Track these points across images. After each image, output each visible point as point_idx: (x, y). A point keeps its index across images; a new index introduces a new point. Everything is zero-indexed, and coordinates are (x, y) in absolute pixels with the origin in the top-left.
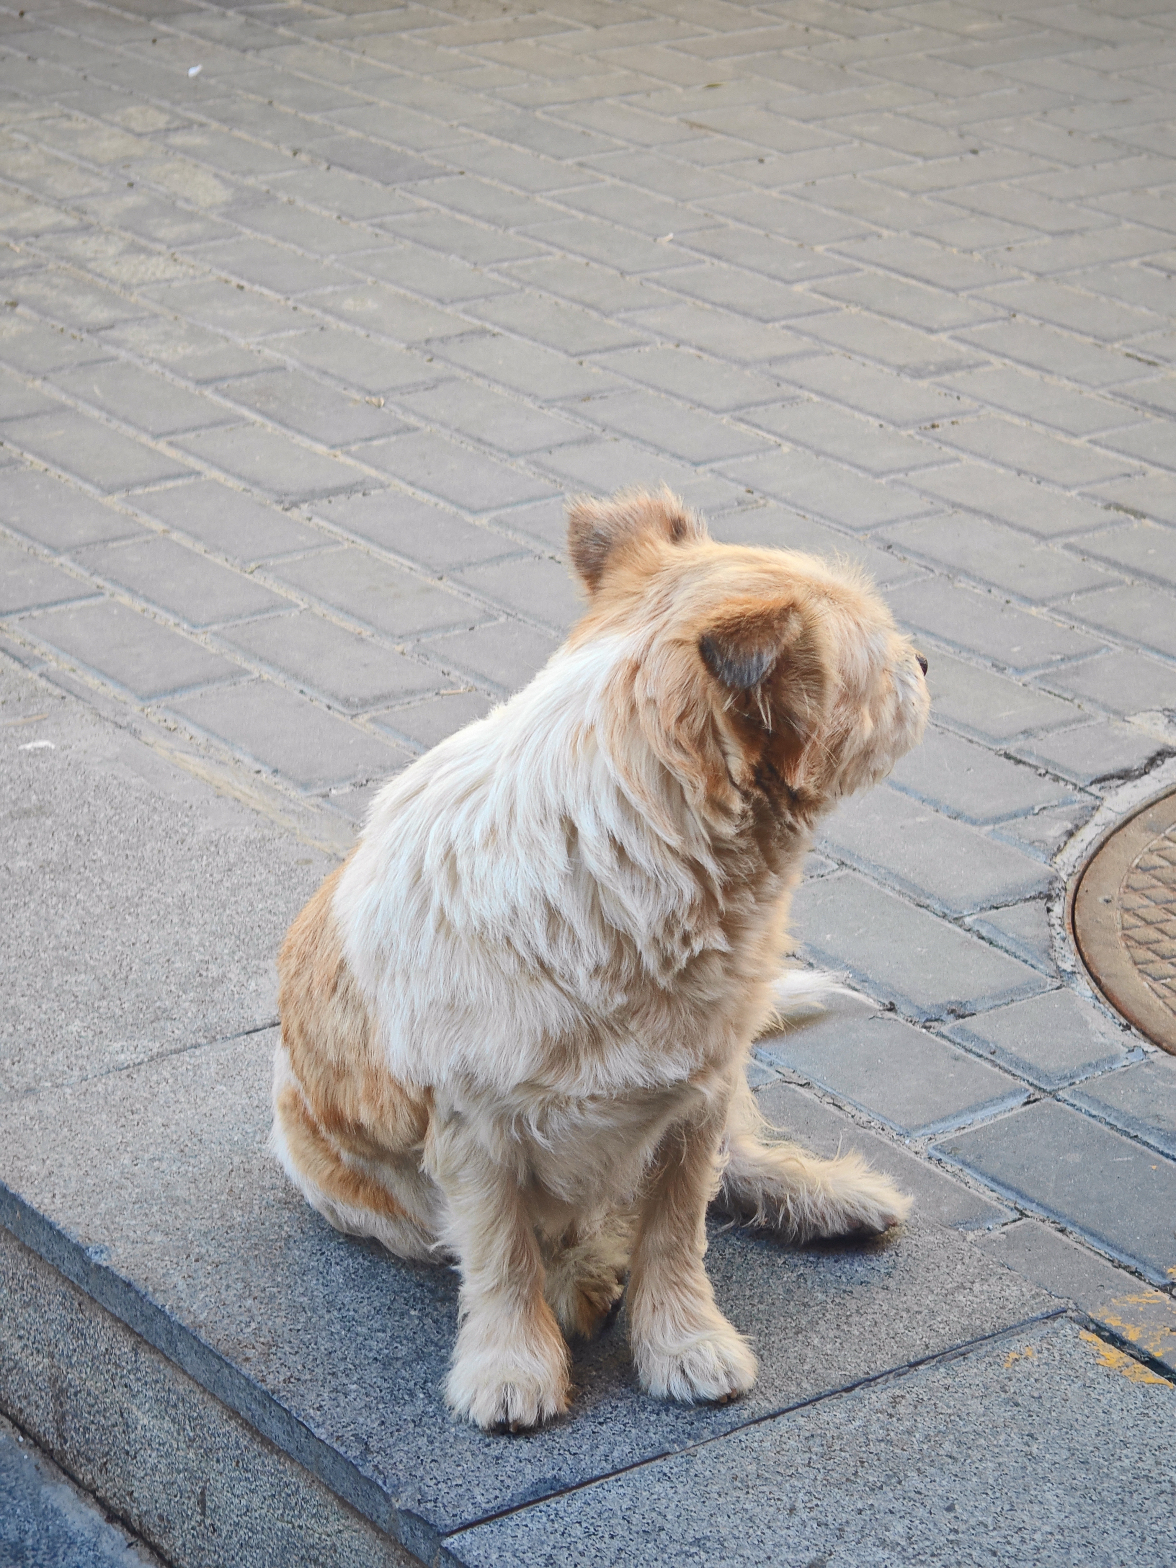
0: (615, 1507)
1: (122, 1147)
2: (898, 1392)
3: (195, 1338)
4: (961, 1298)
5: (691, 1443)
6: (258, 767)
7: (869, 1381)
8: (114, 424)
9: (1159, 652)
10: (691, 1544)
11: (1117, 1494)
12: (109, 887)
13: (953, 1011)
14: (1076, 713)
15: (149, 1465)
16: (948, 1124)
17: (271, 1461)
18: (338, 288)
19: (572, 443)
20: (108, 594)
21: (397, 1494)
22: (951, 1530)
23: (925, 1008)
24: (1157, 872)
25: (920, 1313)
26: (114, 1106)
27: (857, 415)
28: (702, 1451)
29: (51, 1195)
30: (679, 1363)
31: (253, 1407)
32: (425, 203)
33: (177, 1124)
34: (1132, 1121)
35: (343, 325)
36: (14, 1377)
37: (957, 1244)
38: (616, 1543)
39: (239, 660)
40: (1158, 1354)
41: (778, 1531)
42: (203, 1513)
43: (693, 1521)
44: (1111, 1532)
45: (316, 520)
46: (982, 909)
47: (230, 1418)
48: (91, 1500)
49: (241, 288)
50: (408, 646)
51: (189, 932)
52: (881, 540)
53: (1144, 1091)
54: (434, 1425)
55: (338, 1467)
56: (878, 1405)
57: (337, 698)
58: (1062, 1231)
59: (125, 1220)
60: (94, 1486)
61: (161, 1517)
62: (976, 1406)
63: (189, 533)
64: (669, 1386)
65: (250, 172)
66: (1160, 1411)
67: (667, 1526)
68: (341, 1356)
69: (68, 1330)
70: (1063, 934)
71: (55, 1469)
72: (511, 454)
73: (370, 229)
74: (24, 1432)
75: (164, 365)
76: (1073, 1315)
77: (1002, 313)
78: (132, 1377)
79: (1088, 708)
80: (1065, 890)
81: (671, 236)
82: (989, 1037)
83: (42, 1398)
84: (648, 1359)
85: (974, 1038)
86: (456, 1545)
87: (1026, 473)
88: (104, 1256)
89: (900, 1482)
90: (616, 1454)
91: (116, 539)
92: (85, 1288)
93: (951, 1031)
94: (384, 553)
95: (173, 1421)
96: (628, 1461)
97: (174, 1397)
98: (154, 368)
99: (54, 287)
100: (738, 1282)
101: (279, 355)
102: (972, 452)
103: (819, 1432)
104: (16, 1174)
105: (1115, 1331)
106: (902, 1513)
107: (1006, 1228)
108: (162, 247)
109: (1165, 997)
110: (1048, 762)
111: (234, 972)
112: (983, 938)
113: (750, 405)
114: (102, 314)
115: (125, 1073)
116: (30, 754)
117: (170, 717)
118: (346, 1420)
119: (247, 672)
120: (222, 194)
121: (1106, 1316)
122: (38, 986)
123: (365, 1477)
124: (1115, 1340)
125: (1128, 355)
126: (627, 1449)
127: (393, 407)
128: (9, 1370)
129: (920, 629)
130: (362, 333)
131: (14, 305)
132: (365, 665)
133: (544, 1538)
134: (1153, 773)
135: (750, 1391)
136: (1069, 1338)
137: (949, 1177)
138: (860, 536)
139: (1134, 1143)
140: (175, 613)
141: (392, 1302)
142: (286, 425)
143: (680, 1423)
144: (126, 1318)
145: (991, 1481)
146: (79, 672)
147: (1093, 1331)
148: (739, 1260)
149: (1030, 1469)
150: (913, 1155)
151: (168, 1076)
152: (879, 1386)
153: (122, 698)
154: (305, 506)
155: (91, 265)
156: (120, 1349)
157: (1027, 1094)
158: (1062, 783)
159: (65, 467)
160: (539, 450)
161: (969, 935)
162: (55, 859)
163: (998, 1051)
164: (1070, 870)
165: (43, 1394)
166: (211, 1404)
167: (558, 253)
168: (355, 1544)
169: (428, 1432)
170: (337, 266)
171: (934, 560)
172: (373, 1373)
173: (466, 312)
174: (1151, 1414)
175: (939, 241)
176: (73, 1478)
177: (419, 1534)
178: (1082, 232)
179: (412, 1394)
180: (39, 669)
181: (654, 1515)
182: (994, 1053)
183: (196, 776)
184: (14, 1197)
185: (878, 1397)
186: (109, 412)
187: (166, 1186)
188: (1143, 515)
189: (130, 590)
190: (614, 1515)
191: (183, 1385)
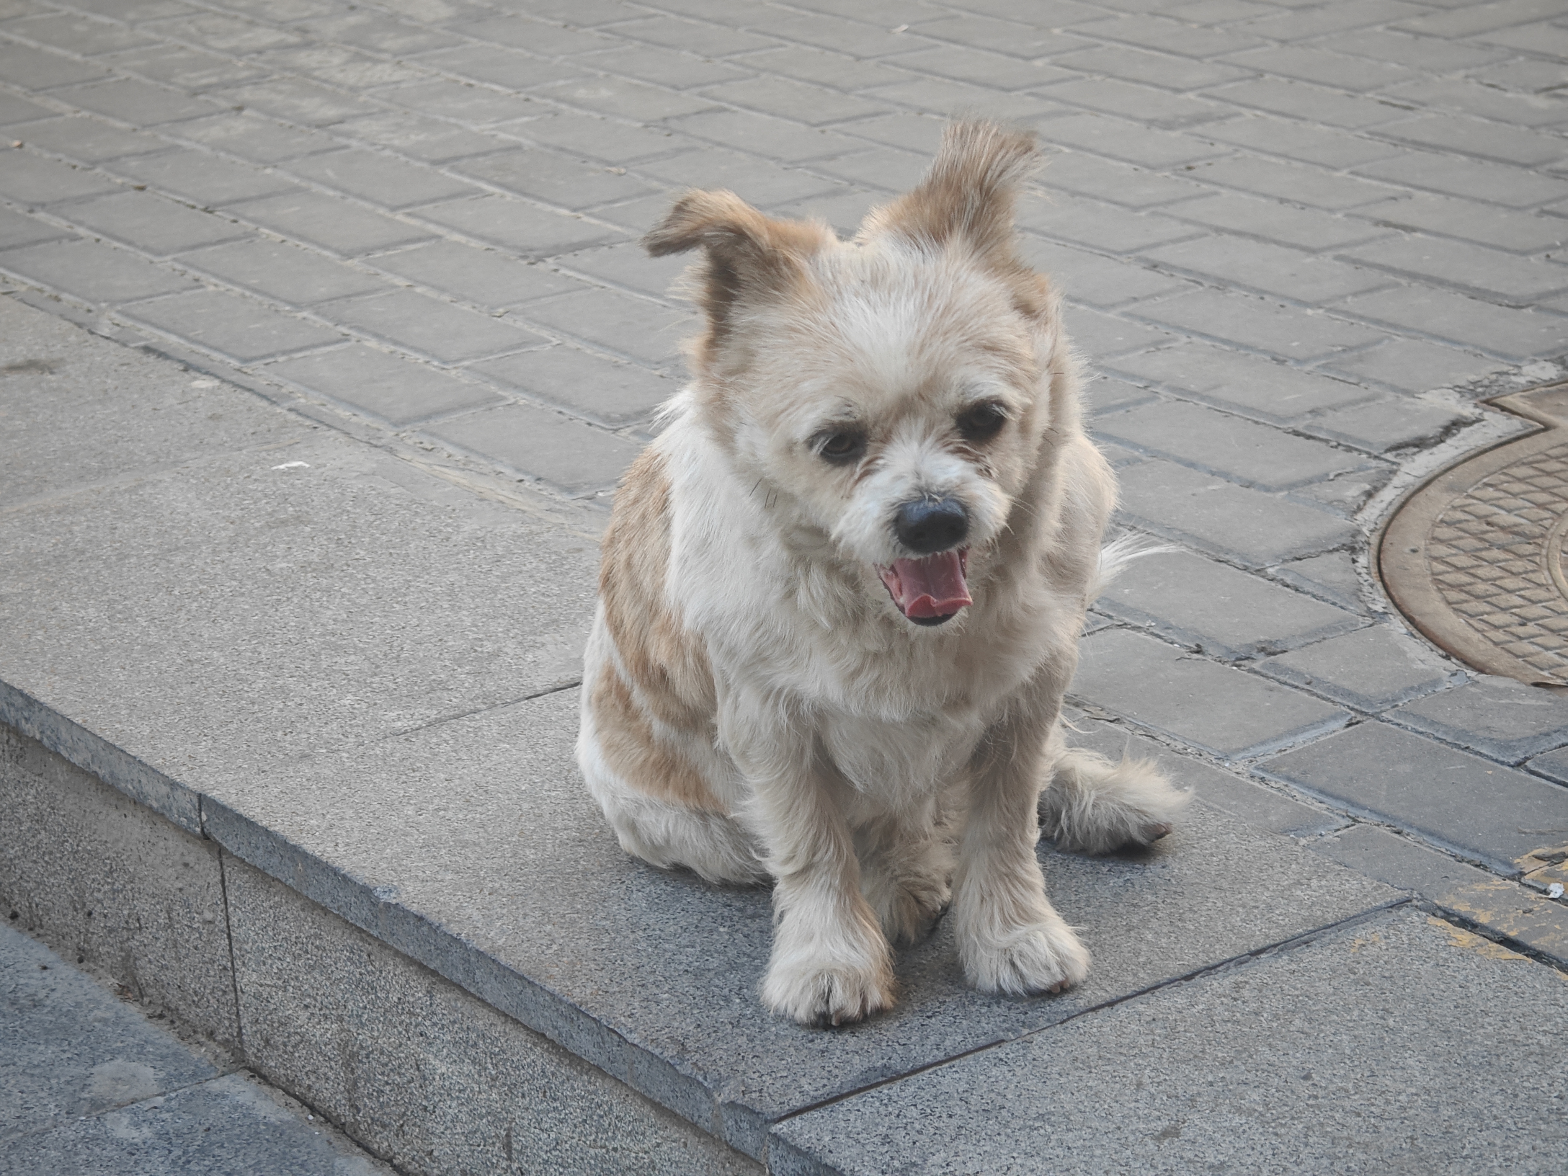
0: (951, 1090)
1: (405, 800)
2: (1241, 979)
3: (494, 961)
4: (1299, 893)
5: (1026, 1031)
6: (520, 477)
7: (1209, 970)
8: (351, 200)
9: (1443, 339)
10: (1035, 1119)
11: (1483, 1057)
12: (374, 581)
13: (1263, 650)
14: (1365, 393)
15: (449, 1117)
16: (1267, 747)
17: (579, 1084)
18: (569, 82)
19: (819, 196)
20: (354, 340)
21: (719, 1088)
22: (1310, 1097)
23: (1234, 648)
24: (1462, 526)
25: (1257, 907)
26: (394, 766)
27: (1109, 161)
28: (1038, 1038)
29: (333, 844)
30: (1008, 956)
31: (560, 1024)
32: (652, 11)
33: (461, 778)
34: (1462, 734)
35: (577, 111)
36: (302, 1051)
37: (1289, 847)
38: (955, 1122)
39: (493, 388)
40: (1512, 934)
41: (1126, 1104)
42: (509, 1158)
43: (1035, 1099)
44: (1481, 1090)
45: (563, 271)
46: (1285, 561)
47: (535, 1044)
48: (388, 1168)
49: (470, 85)
50: (666, 371)
51: (460, 615)
52: (1146, 260)
53: (1472, 707)
54: (753, 1025)
55: (654, 1071)
56: (1220, 990)
57: (597, 416)
58: (1399, 833)
59: (413, 862)
60: (391, 1154)
62: (1324, 988)
63: (433, 287)
64: (998, 980)
66: (1520, 983)
67: (1008, 1105)
68: (649, 970)
69: (357, 987)
70: (1371, 581)
71: (348, 1143)
73: (598, 34)
74: (313, 1110)
75: (397, 150)
76: (1419, 904)
77: (1249, 73)
78: (427, 1023)
79: (1375, 389)
80: (1369, 544)
81: (905, 27)
82: (1303, 669)
83: (331, 1068)
84: (975, 952)
85: (1286, 670)
86: (785, 1130)
87: (1288, 201)
88: (393, 895)
89: (1251, 1056)
90: (947, 1043)
91: (358, 295)
92: (375, 933)
93: (1263, 668)
94: (637, 295)
95: (474, 1062)
96: (962, 1049)
97: (474, 1036)
98: (387, 153)
99: (281, 92)
100: (1061, 889)
101: (513, 138)
102: (1232, 187)
103: (1161, 1016)
104: (295, 828)
105: (1464, 915)
106: (1257, 1084)
107: (1339, 833)
108: (387, 56)
109: (1484, 630)
110: (1339, 435)
111: (510, 647)
112: (1288, 586)
114: (331, 112)
115: (403, 737)
116: (283, 473)
117: (426, 439)
118: (660, 1025)
119: (504, 398)
120: (447, 11)
121: (1453, 903)
122: (307, 668)
123: (683, 1075)
124: (1465, 923)
125: (1382, 102)
126: (959, 1038)
127: (635, 175)
128: (295, 1046)
129: (1194, 332)
130: (597, 116)
131: (240, 109)
132: (624, 387)
133: (878, 1120)
134: (1449, 441)
135: (1084, 982)
136: (1417, 924)
137: (1274, 792)
138: (1123, 259)
139: (1466, 753)
140: (424, 352)
141: (699, 921)
142: (526, 194)
143: (1012, 1014)
144: (419, 957)
145: (1348, 1051)
146: (329, 406)
147: (1442, 917)
148: (1061, 870)
149: (1387, 1040)
150: (1234, 775)
151: (448, 738)
152: (1221, 974)
153: (375, 425)
154: (550, 260)
155: (317, 73)
156: (413, 995)
157: (1349, 717)
158: (1355, 454)
159: (302, 238)
161: (1273, 584)
162: (317, 560)
163: (1314, 682)
164: (1372, 526)
165: (333, 1063)
166: (514, 1033)
167: (792, 45)
168: (676, 1156)
169: (748, 1032)
170: (566, 64)
171: (1203, 275)
172: (685, 984)
173: (702, 95)
174: (1511, 985)
175: (1178, 19)
176: (367, 1150)
177: (745, 1125)
179: (727, 999)
180: (287, 405)
181: (993, 1095)
182: (1310, 684)
183: (457, 484)
184: (295, 849)
185: (1221, 983)
186: (344, 190)
187: (454, 832)
188: (1413, 229)
189: (376, 335)
190: (951, 1097)
191: (483, 1019)
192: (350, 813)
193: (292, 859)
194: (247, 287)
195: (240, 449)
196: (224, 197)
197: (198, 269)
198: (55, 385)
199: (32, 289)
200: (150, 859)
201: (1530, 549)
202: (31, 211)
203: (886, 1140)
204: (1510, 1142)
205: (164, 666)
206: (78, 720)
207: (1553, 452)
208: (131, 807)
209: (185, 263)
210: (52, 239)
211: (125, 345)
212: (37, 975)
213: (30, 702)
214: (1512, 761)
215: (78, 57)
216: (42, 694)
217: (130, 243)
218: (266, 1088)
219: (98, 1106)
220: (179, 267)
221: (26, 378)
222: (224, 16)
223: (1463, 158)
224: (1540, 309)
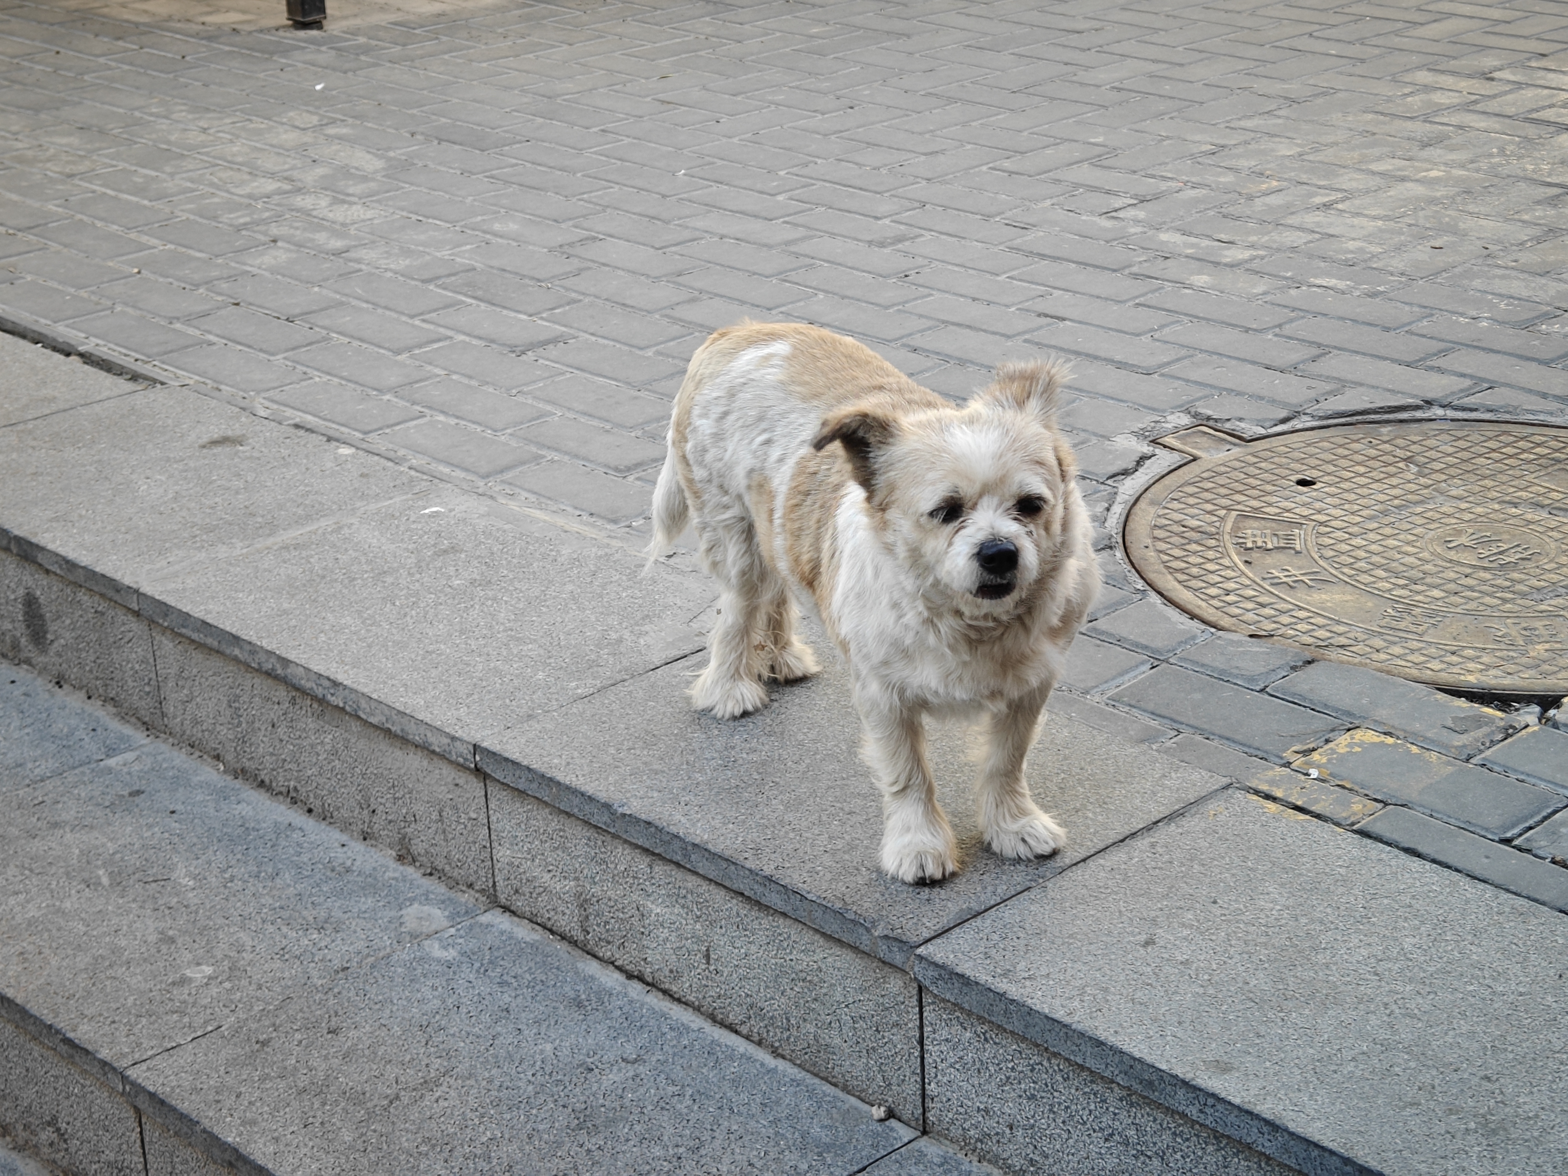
0: (1012, 921)
1: (606, 744)
2: (1153, 840)
3: (704, 849)
4: (1167, 782)
5: (1041, 881)
6: (578, 513)
7: (1133, 835)
9: (1112, 398)
10: (1068, 937)
11: (1311, 884)
12: (521, 591)
14: (1080, 439)
15: (661, 939)
16: (1109, 684)
17: (766, 922)
18: (485, 217)
19: (684, 302)
20: (428, 416)
21: (874, 927)
24: (1168, 528)
25: (1146, 793)
26: (589, 720)
27: (855, 272)
28: (1049, 885)
29: (574, 776)
30: (1019, 836)
31: (756, 887)
32: (514, 161)
33: (634, 727)
34: (1223, 672)
35: (499, 240)
36: (545, 897)
37: (1149, 752)
38: (1023, 942)
39: (534, 449)
40: (1299, 803)
41: (1117, 925)
42: (708, 963)
43: (1063, 924)
44: (1317, 905)
45: (541, 361)
47: (733, 898)
48: (611, 967)
49: (420, 221)
51: (586, 614)
52: (909, 346)
53: (1223, 654)
54: (880, 885)
55: (827, 916)
56: (1144, 848)
57: (609, 467)
58: (1208, 739)
59: (629, 786)
60: (614, 959)
61: (671, 971)
62: (1203, 843)
63: (464, 375)
65: (389, 149)
66: (1315, 835)
67: (1049, 929)
68: (803, 851)
69: (592, 861)
70: (1128, 569)
71: (580, 952)
72: (649, 312)
73: (486, 180)
74: (552, 932)
75: (395, 272)
76: (1238, 786)
77: (917, 205)
78: (647, 883)
79: (1083, 435)
80: (1118, 542)
81: (683, 172)
82: (1112, 631)
83: (568, 908)
85: (1103, 633)
86: (925, 952)
87: (977, 299)
88: (625, 808)
89: (1178, 890)
90: (999, 891)
91: (417, 382)
92: (612, 830)
93: (1088, 629)
94: (595, 378)
95: (683, 907)
96: (1008, 894)
97: (684, 892)
98: (389, 274)
99: (297, 228)
101: (467, 261)
102: (938, 290)
103: (1116, 867)
104: (546, 765)
105: (1267, 792)
106: (1187, 908)
107: (1173, 740)
108: (355, 199)
109: (1206, 600)
111: (627, 635)
113: (786, 271)
114: (337, 244)
115: (586, 700)
116: (429, 516)
117: (506, 487)
118: (824, 887)
119: (544, 457)
120: (379, 164)
121: (1258, 785)
122: (505, 654)
123: (850, 919)
124: (1268, 797)
125: (1007, 224)
126: (1005, 887)
127: (558, 288)
128: (539, 894)
130: (515, 244)
131: (274, 241)
132: (618, 447)
133: (977, 943)
134: (1141, 470)
136: (1241, 799)
137: (1124, 715)
139: (1228, 684)
140: (479, 424)
142: (494, 304)
143: (1030, 870)
144: (647, 845)
145: (1232, 884)
146: (433, 465)
147: (1254, 794)
149: (1252, 875)
150: (1096, 704)
151: (614, 699)
152: (1140, 837)
153: (469, 478)
154: (530, 353)
155: (315, 213)
156: (637, 867)
157: (1150, 663)
158: (1088, 481)
159: (362, 340)
160: (665, 308)
162: (478, 577)
163: (1122, 640)
164: (1116, 531)
165: (569, 905)
166: (717, 891)
167: (617, 187)
168: (838, 965)
169: (879, 889)
170: (476, 203)
171: (947, 355)
173: (576, 227)
174: (1310, 837)
175: (857, 164)
176: (595, 956)
177: (896, 949)
178: (943, 152)
180: (407, 464)
181: (1037, 923)
182: (1120, 641)
183: (545, 521)
184: (551, 779)
185: (1143, 843)
186: (373, 304)
187: (645, 763)
188: (1064, 319)
189: (442, 412)
190: (1013, 926)
191: (692, 882)
192: (576, 754)
193: (549, 786)
194: (342, 378)
195: (391, 498)
196: (298, 311)
197: (303, 365)
198: (248, 454)
199: (197, 382)
200: (426, 781)
201: (1213, 543)
202: (171, 323)
203: (987, 956)
204: (1345, 938)
205: (413, 656)
206: (375, 696)
207: (1205, 475)
208: (413, 749)
209: (293, 361)
210: (197, 344)
211: (280, 424)
212: (339, 850)
213: (336, 684)
214: (1258, 688)
215: (146, 202)
216: (340, 678)
217: (249, 347)
218: (516, 919)
219: (414, 936)
220: (289, 364)
221: (227, 449)
222: (231, 169)
223: (1074, 265)
224: (1162, 375)
